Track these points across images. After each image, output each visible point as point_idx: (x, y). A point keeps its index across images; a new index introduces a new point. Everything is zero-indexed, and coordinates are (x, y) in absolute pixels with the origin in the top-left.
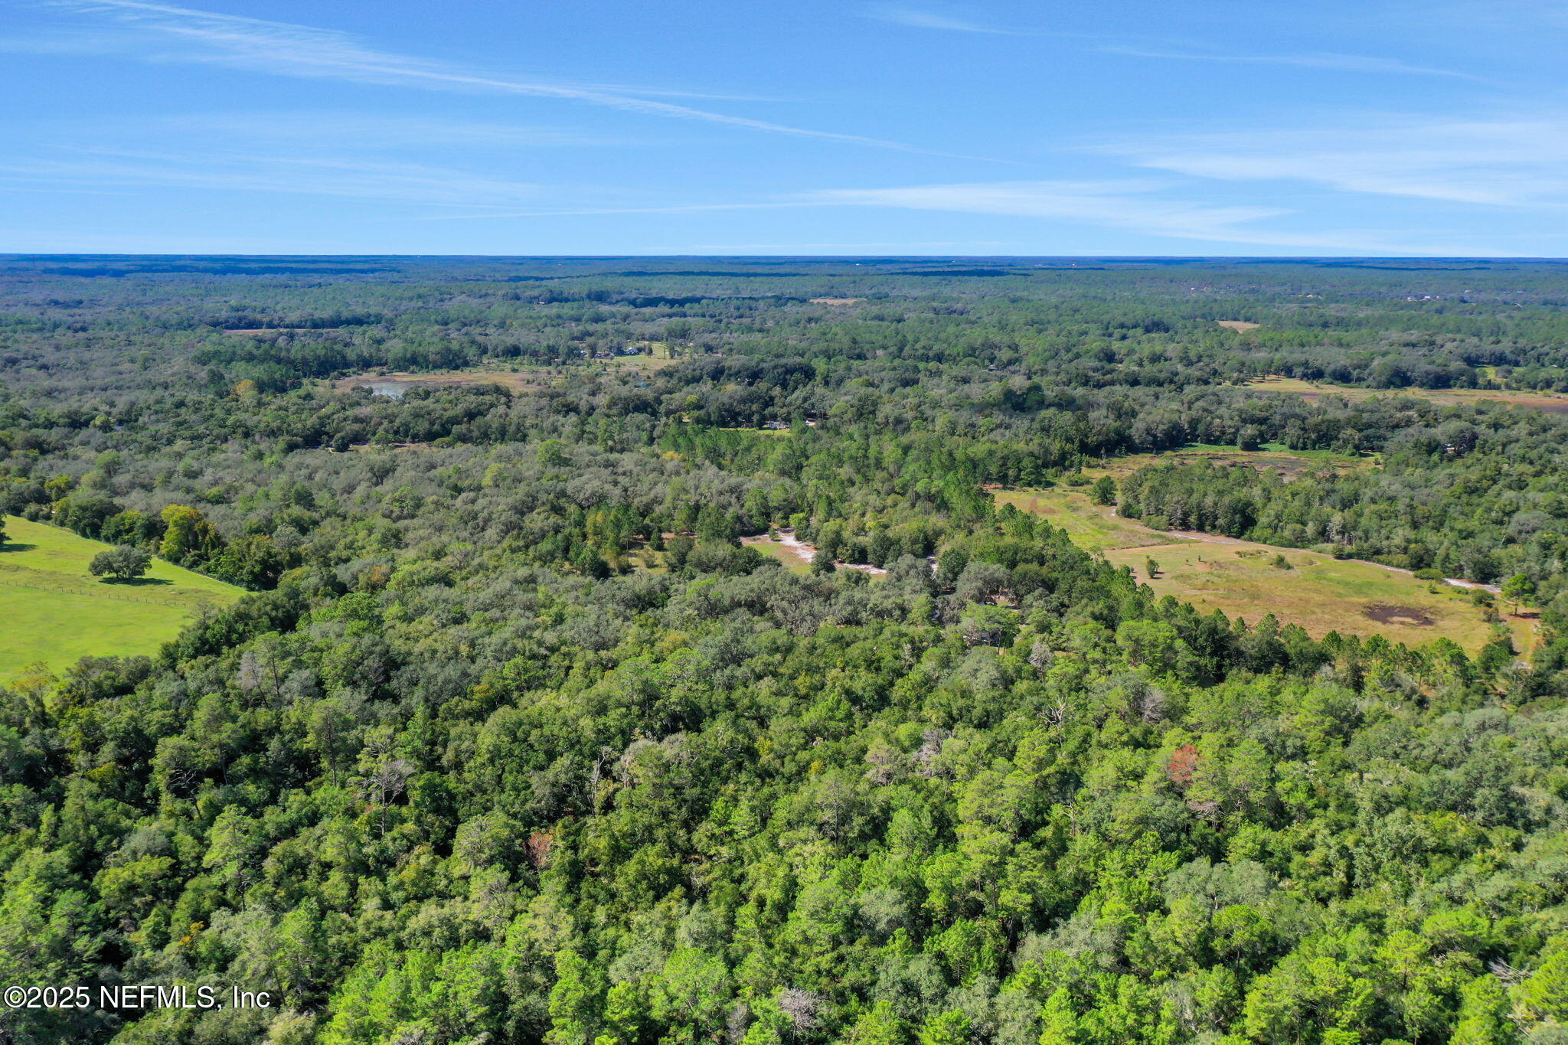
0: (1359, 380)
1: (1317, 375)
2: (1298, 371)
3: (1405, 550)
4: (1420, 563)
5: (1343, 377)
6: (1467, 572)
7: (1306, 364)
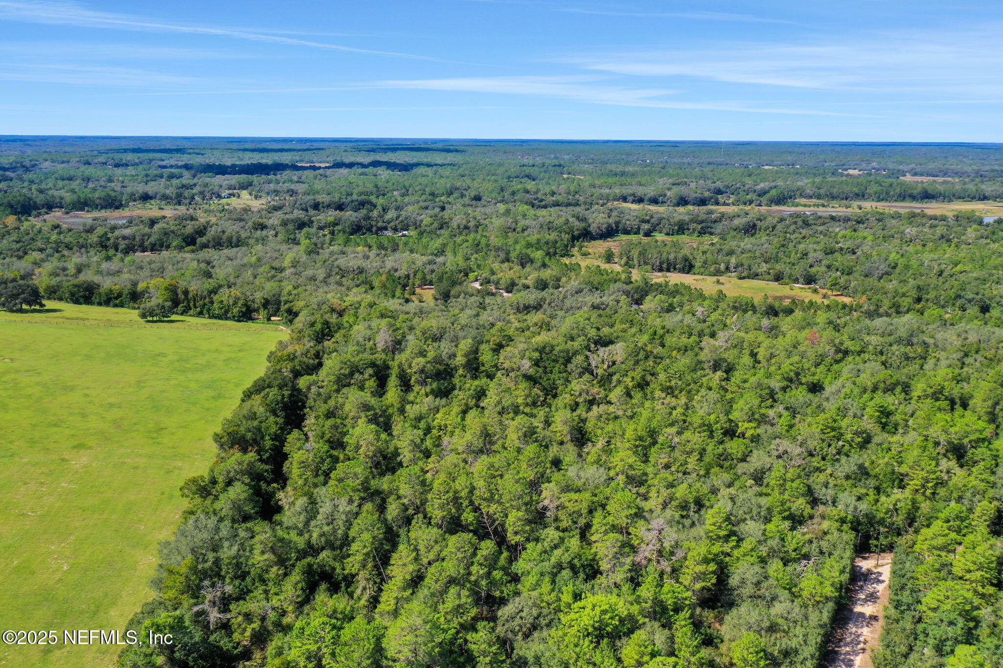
0: (663, 202)
1: (640, 200)
2: (631, 198)
3: (769, 274)
4: (778, 278)
5: (654, 201)
6: (801, 280)
7: (633, 195)
